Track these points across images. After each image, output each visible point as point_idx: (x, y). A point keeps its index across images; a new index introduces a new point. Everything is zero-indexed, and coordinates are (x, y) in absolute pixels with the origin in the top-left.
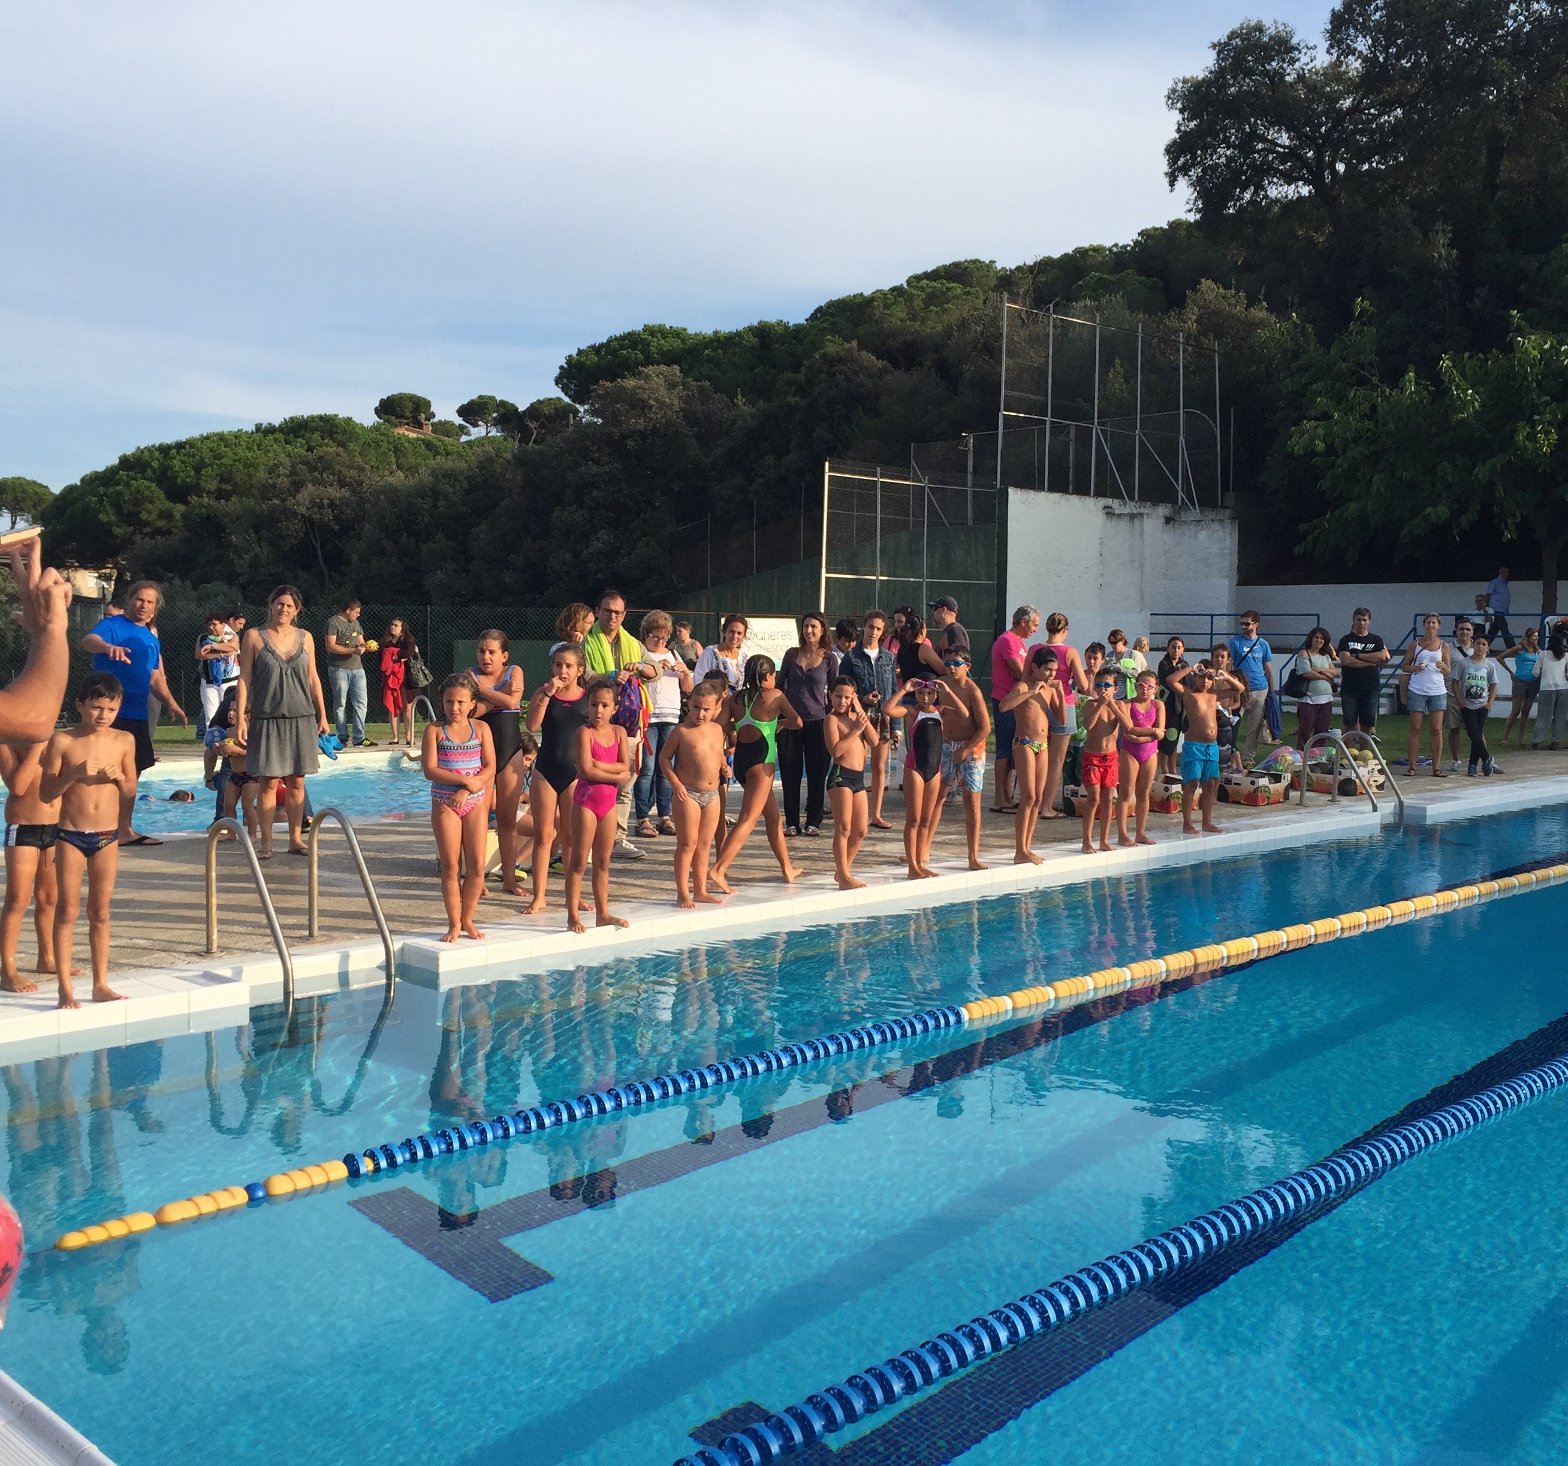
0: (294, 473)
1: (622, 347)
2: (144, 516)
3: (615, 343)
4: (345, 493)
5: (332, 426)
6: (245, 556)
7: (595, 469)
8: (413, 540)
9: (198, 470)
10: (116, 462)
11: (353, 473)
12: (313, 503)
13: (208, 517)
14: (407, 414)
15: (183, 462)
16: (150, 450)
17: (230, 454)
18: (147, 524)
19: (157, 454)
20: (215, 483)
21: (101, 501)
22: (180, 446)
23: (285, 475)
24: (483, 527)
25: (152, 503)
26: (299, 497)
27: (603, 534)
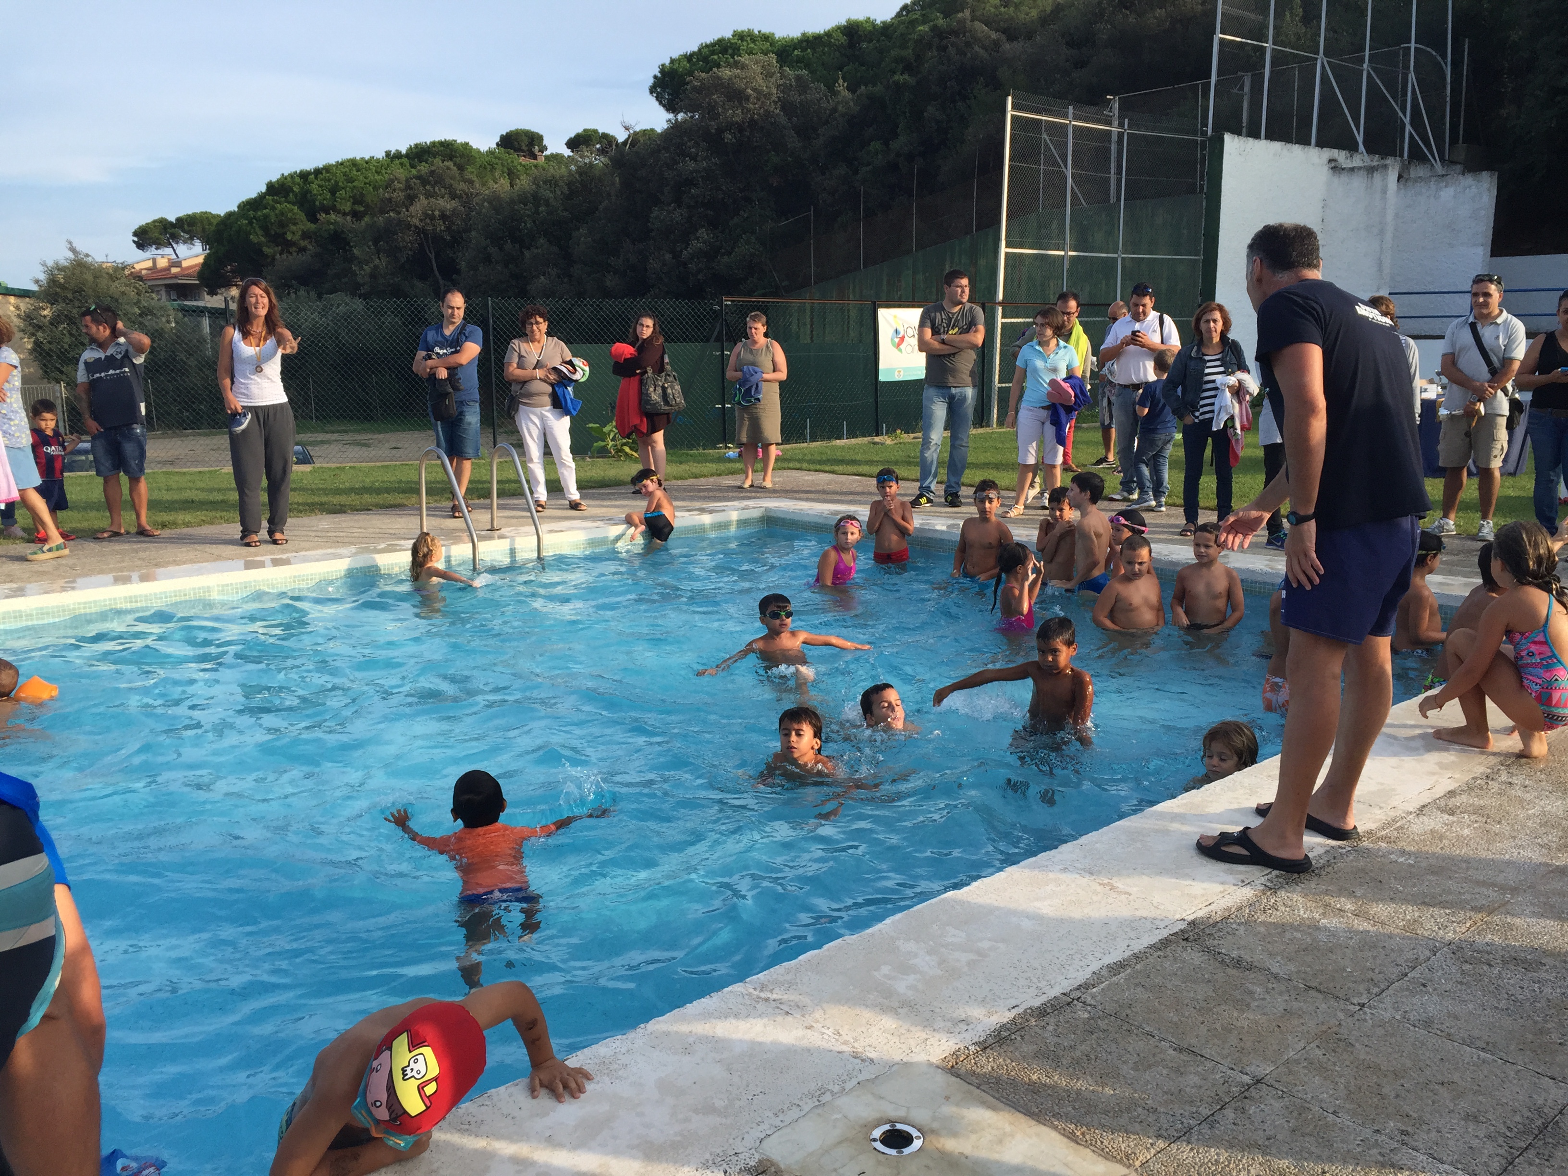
0: (408, 187)
1: (713, 53)
2: (289, 236)
3: (706, 50)
4: (454, 204)
5: (451, 150)
6: (366, 267)
7: (692, 165)
8: (517, 246)
9: (333, 191)
10: (264, 189)
11: (463, 186)
12: (426, 215)
13: (336, 232)
14: (524, 148)
15: (320, 186)
16: (292, 176)
17: (361, 178)
18: (292, 244)
19: (297, 180)
20: (349, 204)
21: (251, 223)
22: (317, 172)
23: (400, 189)
24: (583, 231)
25: (294, 224)
26: (412, 209)
27: (702, 233)
